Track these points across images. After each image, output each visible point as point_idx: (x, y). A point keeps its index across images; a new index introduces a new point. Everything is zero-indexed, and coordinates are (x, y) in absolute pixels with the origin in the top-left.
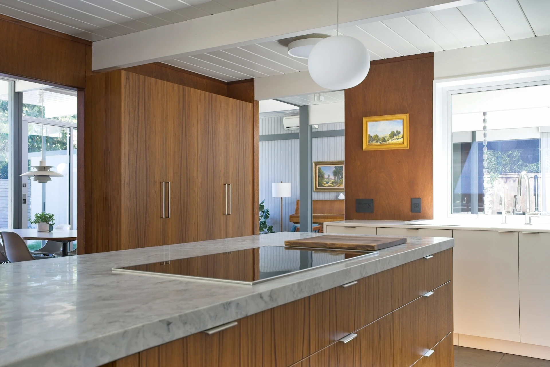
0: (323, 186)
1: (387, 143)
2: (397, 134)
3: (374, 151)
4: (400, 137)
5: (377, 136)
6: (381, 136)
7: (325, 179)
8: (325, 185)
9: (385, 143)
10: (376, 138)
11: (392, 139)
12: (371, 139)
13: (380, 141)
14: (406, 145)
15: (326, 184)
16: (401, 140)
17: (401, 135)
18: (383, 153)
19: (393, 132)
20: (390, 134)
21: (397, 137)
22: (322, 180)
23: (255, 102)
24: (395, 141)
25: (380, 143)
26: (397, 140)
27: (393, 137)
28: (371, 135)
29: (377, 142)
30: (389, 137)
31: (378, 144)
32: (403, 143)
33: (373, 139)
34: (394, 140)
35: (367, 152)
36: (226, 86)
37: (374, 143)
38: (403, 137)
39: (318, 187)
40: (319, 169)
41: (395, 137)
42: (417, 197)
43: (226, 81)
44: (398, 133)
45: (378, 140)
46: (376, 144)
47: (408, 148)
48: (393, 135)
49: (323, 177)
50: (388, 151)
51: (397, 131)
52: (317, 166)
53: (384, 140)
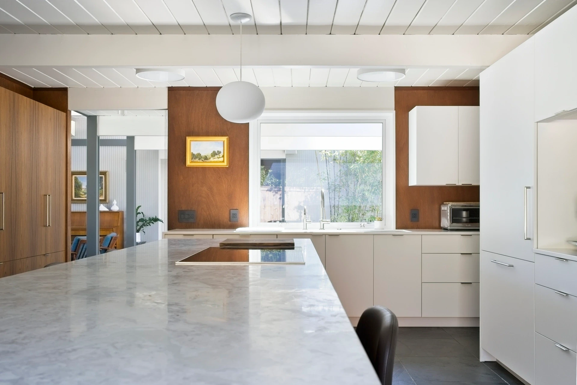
0: (80, 197)
1: (209, 161)
2: (218, 154)
3: (196, 167)
4: (221, 157)
5: (199, 154)
6: (203, 154)
7: (83, 190)
8: (82, 196)
9: (207, 161)
10: (199, 156)
11: (214, 158)
12: (194, 156)
13: (202, 158)
14: (225, 164)
15: (84, 194)
16: (221, 159)
17: (221, 155)
18: (204, 169)
19: (214, 152)
20: (211, 154)
21: (218, 156)
22: (79, 190)
23: (68, 112)
24: (216, 160)
25: (203, 160)
26: (218, 158)
27: (214, 156)
28: (194, 153)
29: (199, 159)
30: (211, 156)
31: (201, 161)
32: (223, 162)
33: (195, 156)
34: (215, 158)
35: (190, 168)
36: (32, 91)
37: (197, 160)
38: (223, 156)
39: (74, 198)
40: (76, 179)
41: (216, 156)
42: (235, 208)
43: (33, 87)
44: (219, 152)
45: (200, 157)
46: (199, 161)
47: (228, 166)
48: (214, 154)
49: (80, 188)
50: (209, 168)
51: (218, 151)
52: (74, 176)
53: (206, 158)
